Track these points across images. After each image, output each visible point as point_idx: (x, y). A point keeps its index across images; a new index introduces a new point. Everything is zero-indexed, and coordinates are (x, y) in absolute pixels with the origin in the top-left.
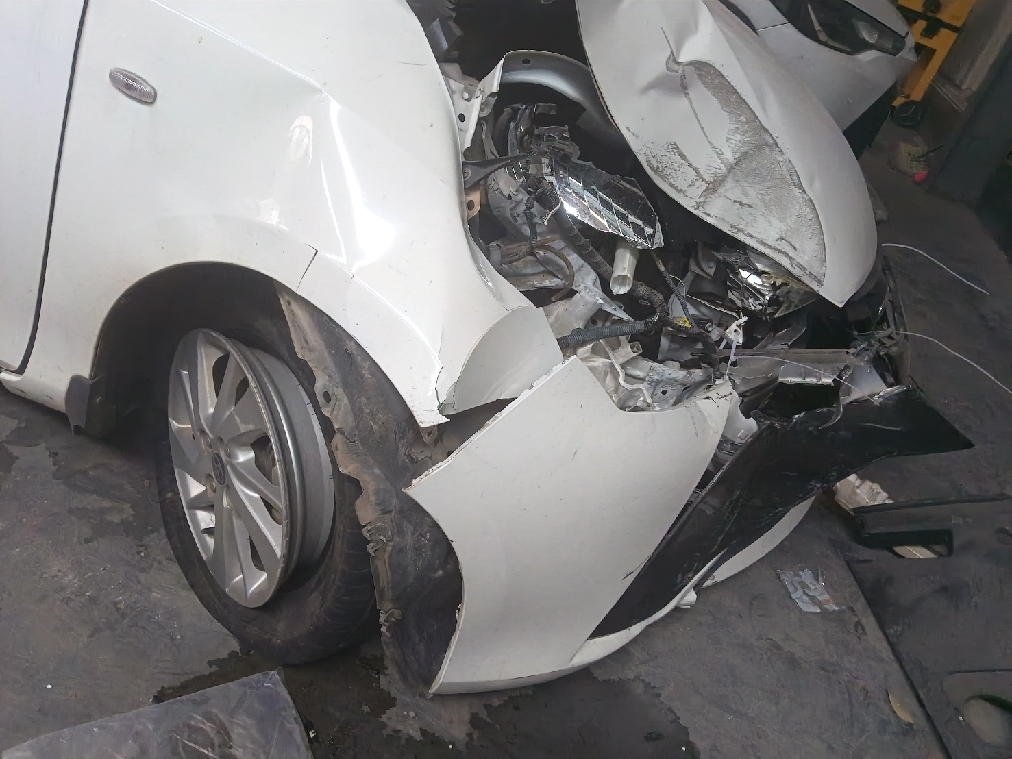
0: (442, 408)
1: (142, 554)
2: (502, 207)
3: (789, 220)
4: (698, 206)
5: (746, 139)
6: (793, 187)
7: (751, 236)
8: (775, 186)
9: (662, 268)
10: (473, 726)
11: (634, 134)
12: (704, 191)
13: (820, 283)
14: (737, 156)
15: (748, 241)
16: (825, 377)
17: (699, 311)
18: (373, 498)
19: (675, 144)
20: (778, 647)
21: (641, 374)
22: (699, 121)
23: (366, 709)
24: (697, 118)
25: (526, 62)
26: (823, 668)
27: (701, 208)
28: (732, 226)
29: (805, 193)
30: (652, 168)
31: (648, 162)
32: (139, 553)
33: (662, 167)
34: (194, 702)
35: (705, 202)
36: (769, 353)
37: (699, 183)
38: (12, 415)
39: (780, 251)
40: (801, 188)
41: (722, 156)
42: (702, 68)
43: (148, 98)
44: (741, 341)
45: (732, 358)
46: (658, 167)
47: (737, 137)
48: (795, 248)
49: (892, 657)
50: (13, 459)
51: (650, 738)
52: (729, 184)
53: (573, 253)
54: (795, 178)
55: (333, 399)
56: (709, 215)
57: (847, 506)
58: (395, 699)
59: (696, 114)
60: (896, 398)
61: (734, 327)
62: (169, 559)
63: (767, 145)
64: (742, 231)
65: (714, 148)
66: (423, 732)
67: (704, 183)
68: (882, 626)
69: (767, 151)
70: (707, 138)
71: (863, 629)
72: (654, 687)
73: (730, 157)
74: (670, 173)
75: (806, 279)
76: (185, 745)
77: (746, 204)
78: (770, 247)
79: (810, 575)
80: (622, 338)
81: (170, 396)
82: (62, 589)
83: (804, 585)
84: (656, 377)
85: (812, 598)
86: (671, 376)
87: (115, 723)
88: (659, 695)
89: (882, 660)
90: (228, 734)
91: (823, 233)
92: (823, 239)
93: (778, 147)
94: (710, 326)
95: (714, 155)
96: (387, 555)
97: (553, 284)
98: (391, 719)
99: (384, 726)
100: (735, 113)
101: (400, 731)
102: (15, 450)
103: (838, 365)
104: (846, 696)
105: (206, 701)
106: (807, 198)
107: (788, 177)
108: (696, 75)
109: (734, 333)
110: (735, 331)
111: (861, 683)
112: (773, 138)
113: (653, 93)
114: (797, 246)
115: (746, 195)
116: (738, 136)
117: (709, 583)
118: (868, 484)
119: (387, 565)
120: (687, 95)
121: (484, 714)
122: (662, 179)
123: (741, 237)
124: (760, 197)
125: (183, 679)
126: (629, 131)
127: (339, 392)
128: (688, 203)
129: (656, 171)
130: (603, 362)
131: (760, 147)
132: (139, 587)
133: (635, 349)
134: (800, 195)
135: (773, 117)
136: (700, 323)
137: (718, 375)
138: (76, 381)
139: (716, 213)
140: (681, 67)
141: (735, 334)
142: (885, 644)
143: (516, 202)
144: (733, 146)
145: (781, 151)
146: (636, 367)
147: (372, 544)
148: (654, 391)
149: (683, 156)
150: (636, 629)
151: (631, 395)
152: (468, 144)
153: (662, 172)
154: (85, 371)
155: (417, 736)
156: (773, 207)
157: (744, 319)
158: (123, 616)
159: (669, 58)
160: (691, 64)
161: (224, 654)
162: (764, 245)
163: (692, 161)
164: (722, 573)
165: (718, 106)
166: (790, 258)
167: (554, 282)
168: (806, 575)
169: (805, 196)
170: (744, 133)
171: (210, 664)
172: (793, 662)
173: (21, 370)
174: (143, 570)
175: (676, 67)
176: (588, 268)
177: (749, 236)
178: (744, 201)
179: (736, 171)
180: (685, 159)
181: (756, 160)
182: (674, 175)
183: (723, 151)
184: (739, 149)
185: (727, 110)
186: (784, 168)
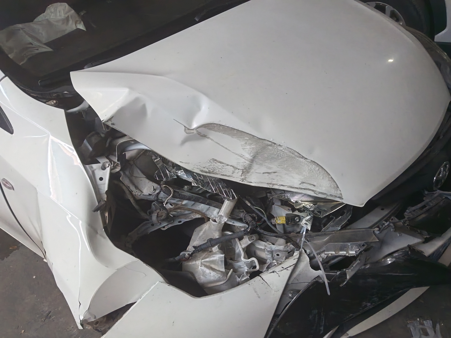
0: (82, 322)
2: (149, 198)
3: (304, 173)
5: (253, 146)
6: (298, 158)
7: (283, 185)
8: (286, 160)
11: (186, 163)
12: (242, 173)
14: (252, 155)
15: (282, 188)
19: (213, 159)
22: (222, 146)
24: (220, 145)
27: (244, 181)
28: (268, 184)
30: (206, 172)
33: (212, 170)
35: (245, 178)
36: (326, 235)
37: (237, 171)
39: (304, 189)
40: (303, 157)
41: (244, 157)
42: (209, 126)
44: (309, 228)
45: (303, 239)
46: (209, 171)
47: (248, 147)
48: (314, 186)
52: (255, 167)
53: (201, 204)
54: (297, 154)
59: (218, 144)
63: (268, 145)
64: (276, 185)
65: (237, 154)
67: (239, 170)
69: (270, 147)
70: (231, 151)
73: (249, 156)
74: (218, 171)
77: (272, 172)
78: (297, 188)
83: (424, 331)
91: (330, 175)
92: (332, 177)
93: (275, 144)
94: (297, 219)
95: (239, 157)
97: (200, 216)
100: (240, 137)
106: (310, 161)
107: (291, 155)
108: (208, 130)
110: (306, 223)
112: (271, 142)
114: (315, 184)
115: (270, 168)
120: (208, 138)
122: (216, 174)
123: (276, 187)
124: (279, 167)
126: (182, 163)
128: (237, 178)
131: (264, 148)
134: (304, 161)
139: (255, 181)
140: (194, 130)
144: (247, 151)
145: (280, 145)
149: (221, 162)
153: (213, 172)
156: (291, 169)
157: (309, 217)
159: (185, 130)
160: (200, 127)
162: (294, 188)
163: (227, 163)
165: (229, 137)
166: (313, 190)
168: (428, 324)
169: (308, 160)
170: (250, 144)
175: (192, 131)
177: (281, 186)
178: (270, 171)
179: (256, 161)
180: (223, 163)
181: (266, 153)
182: (221, 171)
183: (243, 154)
184: (251, 151)
185: (235, 137)
186: (286, 151)
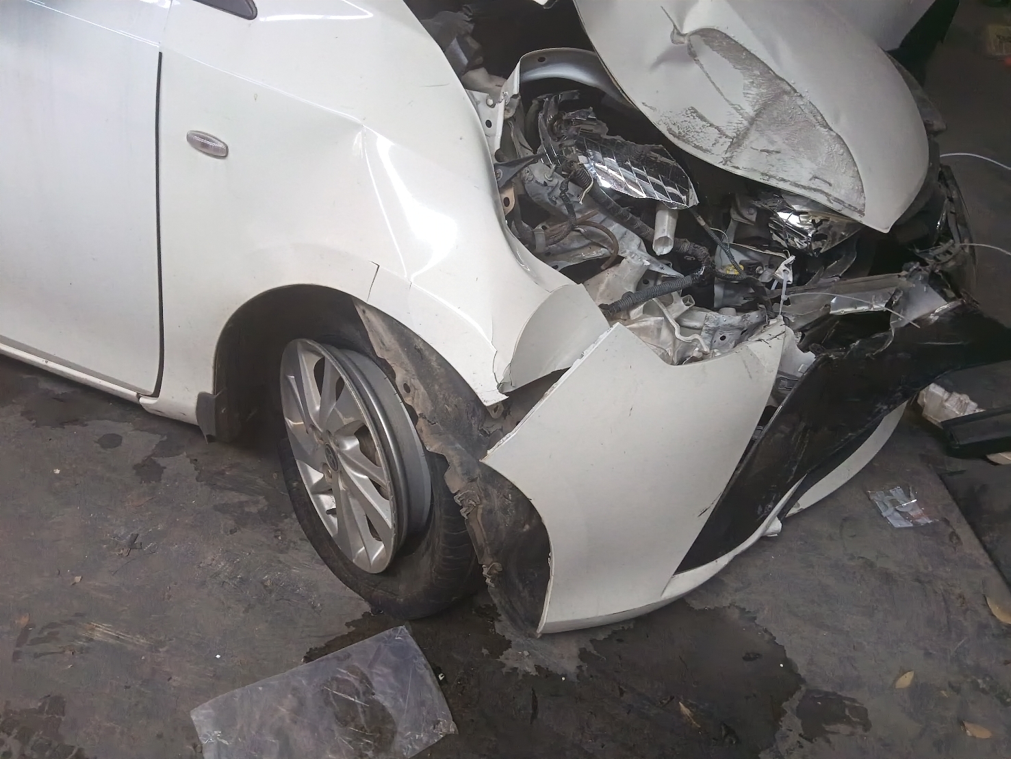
0: (501, 387)
1: (280, 538)
2: (540, 194)
3: (820, 159)
4: (726, 161)
5: (763, 91)
6: (819, 127)
7: (783, 180)
8: (800, 129)
9: (703, 223)
10: (582, 659)
11: (651, 108)
12: (730, 147)
13: (861, 213)
14: (756, 108)
15: (781, 185)
16: (876, 304)
17: (749, 256)
18: (459, 470)
19: (693, 108)
20: (872, 565)
21: (698, 324)
22: (713, 83)
23: (485, 651)
24: (711, 80)
25: (541, 60)
26: (918, 580)
27: (728, 162)
28: (763, 174)
29: (832, 130)
30: (674, 136)
31: (670, 130)
32: (276, 537)
33: (684, 131)
34: (338, 659)
35: (731, 157)
36: (819, 288)
37: (724, 139)
38: (153, 431)
39: (815, 190)
40: (827, 126)
41: (742, 111)
42: (708, 35)
43: (221, 153)
44: (791, 280)
45: (784, 297)
46: (680, 133)
47: (754, 91)
48: (830, 185)
49: (990, 563)
50: (161, 470)
51: (747, 658)
52: (753, 135)
53: (614, 222)
54: (819, 118)
55: (412, 389)
56: (738, 168)
57: (936, 421)
58: (510, 642)
59: (709, 77)
60: (953, 314)
61: (782, 267)
62: (301, 539)
63: (785, 92)
64: (774, 177)
65: (732, 105)
66: (538, 668)
67: (727, 140)
68: (978, 535)
69: (786, 98)
70: (724, 97)
71: (958, 538)
72: (749, 612)
73: (750, 111)
74: (693, 136)
75: (845, 212)
76: (335, 695)
77: (773, 151)
78: (804, 187)
79: (900, 492)
80: (675, 294)
81: (283, 399)
82: (217, 574)
83: (895, 503)
84: (712, 325)
85: (905, 515)
86: (725, 323)
87: (274, 681)
88: (755, 618)
89: (979, 567)
90: (370, 684)
91: (856, 165)
92: (858, 171)
93: (795, 91)
94: (760, 270)
95: (734, 111)
96: (479, 518)
97: (600, 254)
98: (509, 659)
99: (503, 665)
100: (747, 69)
101: (517, 668)
102: (162, 462)
103: (887, 290)
104: (943, 604)
105: (349, 656)
106: (835, 134)
107: (812, 118)
108: (703, 43)
109: (783, 273)
110: (784, 271)
111: (958, 591)
112: (790, 86)
113: (663, 67)
114: (832, 182)
115: (772, 142)
116: (755, 89)
117: (794, 511)
118: (956, 396)
119: (481, 525)
120: (697, 61)
121: (591, 648)
122: (686, 143)
123: (773, 183)
124: (786, 142)
125: (327, 640)
126: (646, 106)
127: (416, 382)
128: (715, 159)
129: (678, 138)
130: (655, 321)
131: (777, 97)
132: (281, 566)
133: (688, 302)
134: (827, 133)
135: (787, 65)
136: (749, 268)
137: (772, 315)
138: (202, 398)
139: (745, 165)
140: (686, 38)
141: (785, 274)
142: (982, 551)
143: (552, 187)
144: (750, 99)
145: (801, 96)
146: (691, 319)
147: (464, 509)
148: (713, 339)
149: (702, 118)
150: (723, 561)
151: (689, 346)
152: (497, 147)
153: (684, 136)
154: (209, 389)
155: (534, 673)
156: (801, 149)
157: (792, 258)
158: (271, 592)
159: (673, 32)
160: (695, 33)
161: (359, 616)
162: (798, 187)
163: (712, 121)
164: (806, 501)
165: (731, 66)
166: (827, 194)
167: (600, 252)
168: (898, 493)
169: (832, 133)
170: (759, 86)
171: (348, 625)
172: (887, 577)
173: (156, 394)
174: (281, 552)
175: (682, 39)
176: (631, 234)
177: (781, 180)
178: (771, 148)
179: (758, 122)
180: (705, 121)
181: (776, 109)
182: (698, 138)
183: (741, 106)
184: (757, 101)
185: (739, 67)
186: (806, 111)
